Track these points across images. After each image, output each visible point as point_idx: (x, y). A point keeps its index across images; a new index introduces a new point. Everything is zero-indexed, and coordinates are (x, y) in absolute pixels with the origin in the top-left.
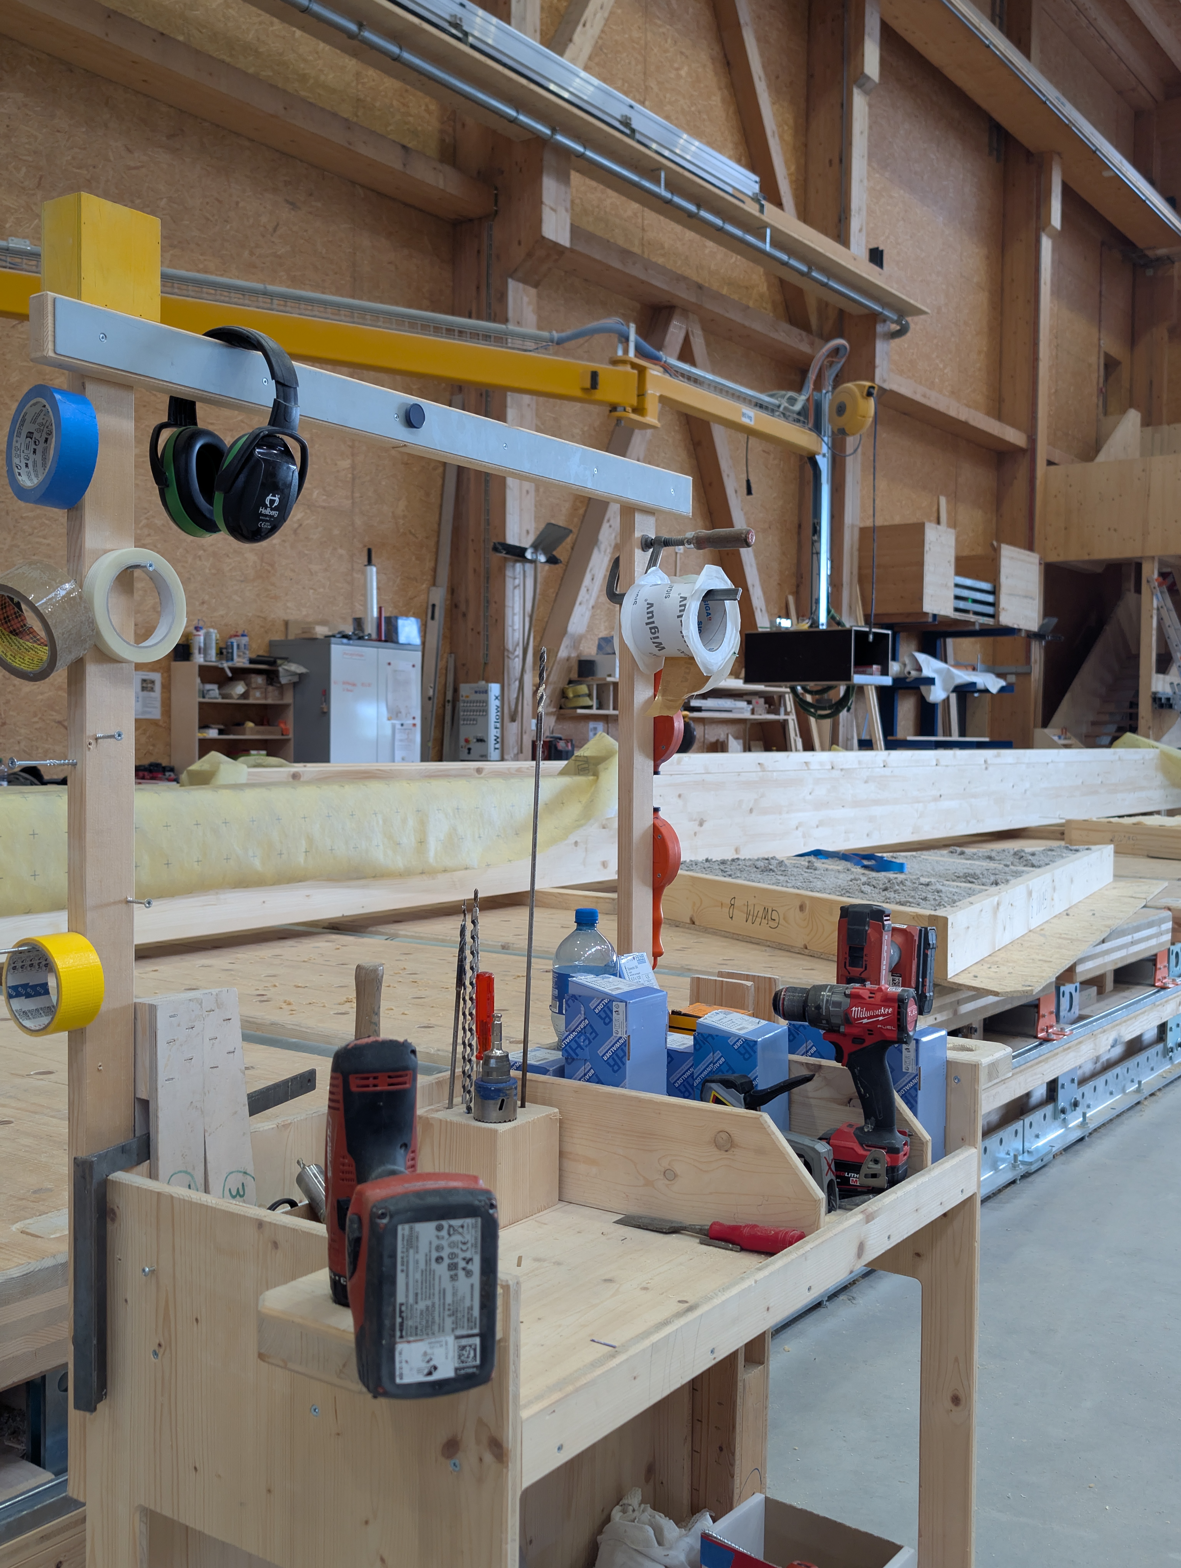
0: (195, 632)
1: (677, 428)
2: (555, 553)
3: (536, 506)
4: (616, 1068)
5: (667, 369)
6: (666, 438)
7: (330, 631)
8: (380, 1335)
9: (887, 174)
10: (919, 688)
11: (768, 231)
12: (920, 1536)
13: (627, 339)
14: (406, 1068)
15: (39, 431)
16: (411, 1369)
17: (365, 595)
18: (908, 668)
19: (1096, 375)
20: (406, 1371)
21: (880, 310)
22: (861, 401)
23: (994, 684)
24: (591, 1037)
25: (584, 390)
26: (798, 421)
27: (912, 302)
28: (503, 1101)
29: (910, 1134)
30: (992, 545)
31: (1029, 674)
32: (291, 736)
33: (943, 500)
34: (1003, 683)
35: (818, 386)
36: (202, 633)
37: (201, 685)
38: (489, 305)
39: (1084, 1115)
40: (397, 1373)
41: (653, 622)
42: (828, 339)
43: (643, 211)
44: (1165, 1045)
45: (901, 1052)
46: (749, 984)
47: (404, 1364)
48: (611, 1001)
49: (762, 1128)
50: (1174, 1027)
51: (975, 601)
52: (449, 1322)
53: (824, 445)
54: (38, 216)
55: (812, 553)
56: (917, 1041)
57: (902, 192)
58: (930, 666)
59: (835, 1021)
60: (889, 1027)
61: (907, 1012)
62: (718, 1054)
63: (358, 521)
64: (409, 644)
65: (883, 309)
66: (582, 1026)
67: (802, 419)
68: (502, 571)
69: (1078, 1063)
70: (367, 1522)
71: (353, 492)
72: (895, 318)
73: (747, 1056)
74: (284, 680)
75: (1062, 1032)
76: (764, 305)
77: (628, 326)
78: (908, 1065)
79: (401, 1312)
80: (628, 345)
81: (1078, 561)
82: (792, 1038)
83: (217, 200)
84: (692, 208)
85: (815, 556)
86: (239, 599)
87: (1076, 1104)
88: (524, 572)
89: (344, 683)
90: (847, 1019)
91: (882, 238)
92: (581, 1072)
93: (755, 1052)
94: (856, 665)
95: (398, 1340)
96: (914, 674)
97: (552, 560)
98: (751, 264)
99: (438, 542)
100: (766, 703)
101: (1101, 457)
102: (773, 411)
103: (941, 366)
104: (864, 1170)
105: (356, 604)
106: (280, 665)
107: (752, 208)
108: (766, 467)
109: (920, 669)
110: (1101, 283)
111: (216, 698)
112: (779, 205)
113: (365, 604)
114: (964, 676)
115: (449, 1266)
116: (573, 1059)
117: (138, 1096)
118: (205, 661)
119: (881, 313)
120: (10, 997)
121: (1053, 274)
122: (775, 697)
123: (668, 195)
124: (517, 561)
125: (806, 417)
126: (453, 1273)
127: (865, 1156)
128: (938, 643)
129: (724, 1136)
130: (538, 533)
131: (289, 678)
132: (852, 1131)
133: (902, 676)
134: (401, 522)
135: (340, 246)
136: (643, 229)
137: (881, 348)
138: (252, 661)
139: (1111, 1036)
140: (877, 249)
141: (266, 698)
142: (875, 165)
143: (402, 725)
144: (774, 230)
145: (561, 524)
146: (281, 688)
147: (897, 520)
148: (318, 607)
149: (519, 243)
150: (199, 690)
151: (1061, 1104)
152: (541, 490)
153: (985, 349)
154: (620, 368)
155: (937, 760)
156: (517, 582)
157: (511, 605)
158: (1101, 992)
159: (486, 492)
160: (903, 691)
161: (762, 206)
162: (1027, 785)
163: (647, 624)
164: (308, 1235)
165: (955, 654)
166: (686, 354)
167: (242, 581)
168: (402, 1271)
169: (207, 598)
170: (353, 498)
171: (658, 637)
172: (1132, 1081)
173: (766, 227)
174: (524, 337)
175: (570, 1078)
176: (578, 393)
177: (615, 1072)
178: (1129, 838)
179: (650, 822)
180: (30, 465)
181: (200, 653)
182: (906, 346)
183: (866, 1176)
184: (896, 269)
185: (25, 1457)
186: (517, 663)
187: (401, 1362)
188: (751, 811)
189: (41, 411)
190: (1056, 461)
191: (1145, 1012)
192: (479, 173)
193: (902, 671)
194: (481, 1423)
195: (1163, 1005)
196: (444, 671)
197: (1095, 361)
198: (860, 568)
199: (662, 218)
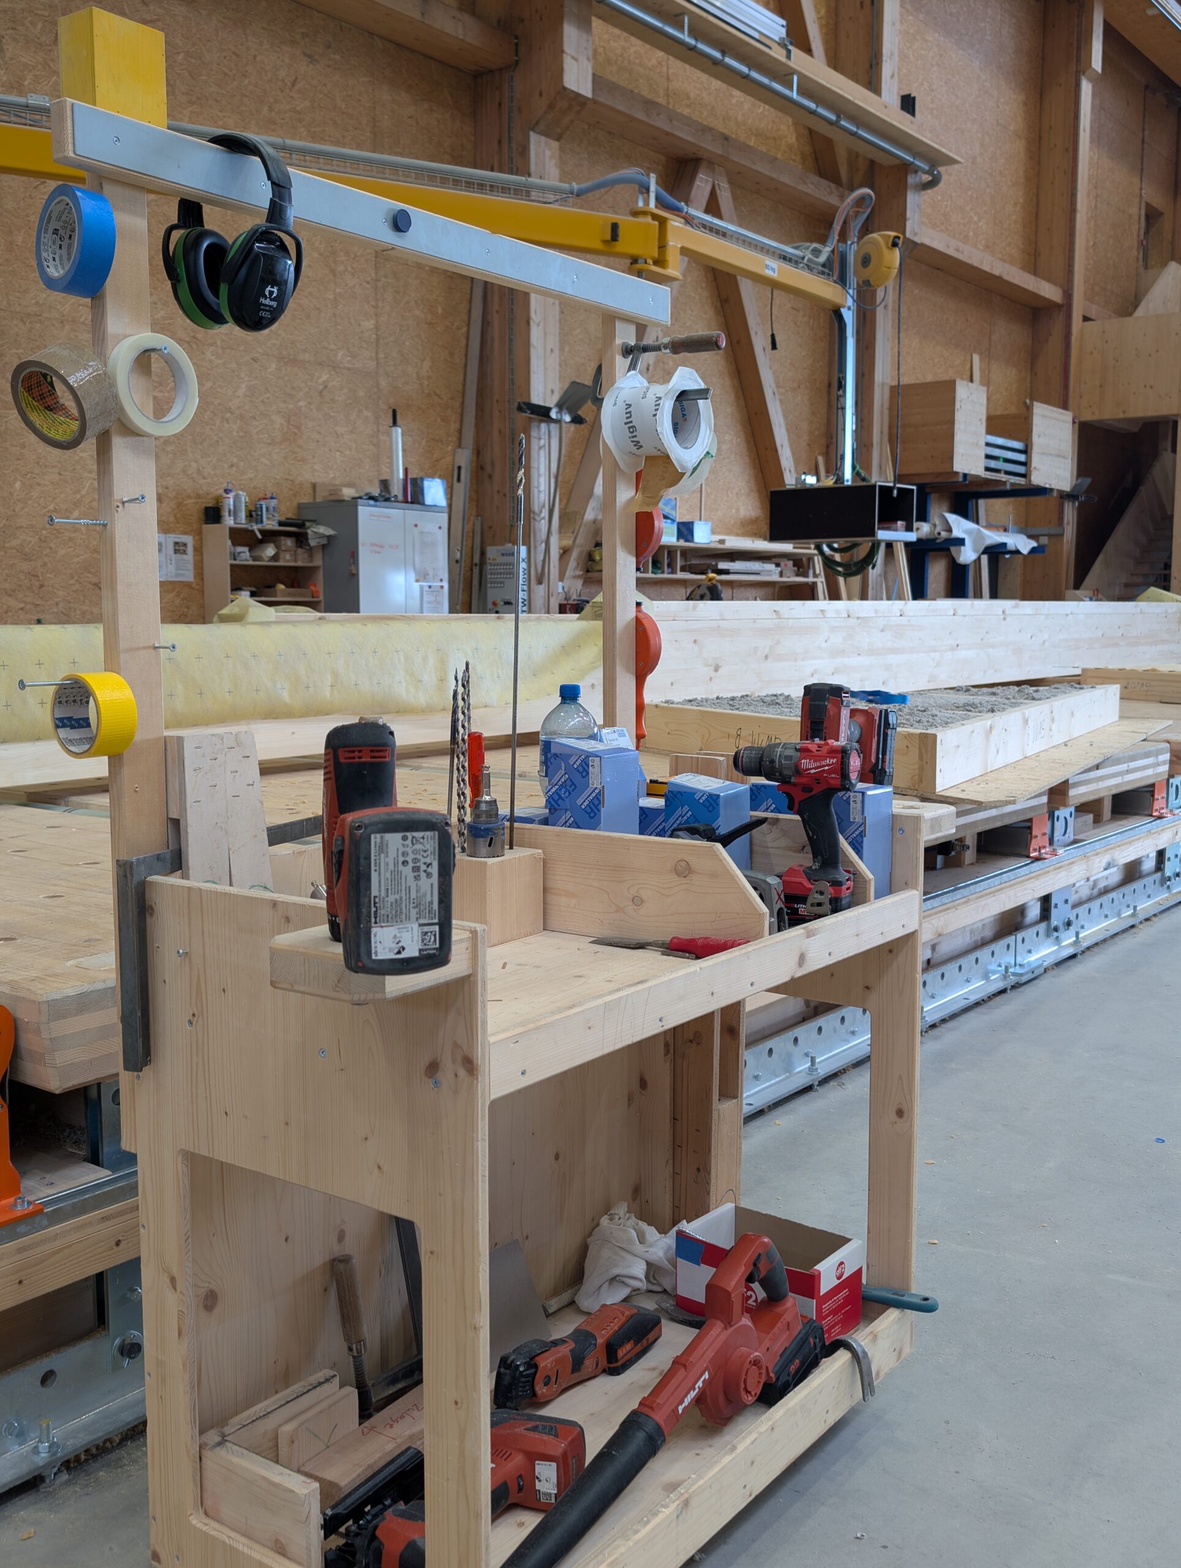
0: (225, 495)
1: (704, 285)
2: (580, 413)
3: (560, 365)
4: (592, 815)
5: (689, 220)
6: (693, 295)
7: (357, 492)
8: (358, 919)
9: (921, 16)
10: (949, 550)
11: (795, 78)
12: (869, 1232)
13: (648, 190)
14: (385, 745)
15: (64, 228)
16: (384, 949)
17: (391, 456)
18: (938, 529)
19: (1137, 227)
20: (379, 950)
21: (912, 160)
22: (886, 251)
23: (1024, 544)
24: (571, 790)
25: (605, 242)
26: (823, 273)
27: (944, 150)
28: (492, 839)
29: (855, 874)
30: (1025, 403)
31: (1062, 535)
32: (321, 598)
33: (976, 358)
34: (1034, 544)
35: (843, 237)
36: (231, 495)
37: (232, 548)
38: (511, 159)
39: (1077, 934)
40: (373, 951)
41: (631, 422)
42: (852, 189)
43: (668, 59)
44: (1163, 875)
45: (849, 804)
46: (721, 759)
47: (378, 944)
48: (587, 757)
49: (716, 855)
50: (1172, 858)
51: (1006, 460)
52: (414, 913)
53: (848, 296)
54: (56, 73)
55: (838, 409)
56: (863, 794)
57: (937, 35)
58: (960, 526)
59: (786, 772)
60: (833, 776)
61: (849, 762)
62: (686, 808)
63: (383, 383)
64: (435, 506)
65: (914, 158)
66: (563, 780)
67: (826, 271)
68: (527, 431)
69: (1071, 882)
70: (366, 1139)
71: (377, 353)
72: (927, 168)
73: (711, 808)
74: (312, 543)
75: (1054, 853)
76: (793, 157)
77: (648, 176)
78: (855, 816)
79: (375, 903)
80: (649, 196)
81: (1114, 420)
82: (754, 797)
83: (234, 53)
84: (717, 55)
85: (840, 411)
86: (267, 462)
87: (1069, 924)
88: (549, 432)
89: (372, 545)
90: (798, 771)
91: (916, 85)
92: (562, 820)
93: (718, 805)
94: (879, 522)
95: (373, 925)
96: (944, 534)
97: (577, 420)
98: (780, 114)
99: (463, 403)
100: (794, 565)
101: (1140, 312)
102: (796, 262)
103: (975, 219)
104: (810, 901)
105: (383, 467)
106: (309, 528)
107: (778, 54)
108: (795, 324)
109: (950, 530)
110: (1144, 130)
111: (247, 560)
112: (808, 51)
113: (391, 466)
114: (994, 537)
115: (413, 868)
116: (556, 810)
117: (170, 816)
118: (236, 523)
119: (913, 163)
120: (57, 727)
121: (1093, 121)
122: (804, 559)
123: (692, 42)
124: (541, 421)
125: (831, 269)
126: (416, 874)
127: (810, 889)
128: (970, 503)
129: (683, 864)
130: (562, 393)
131: (318, 540)
132: (801, 869)
133: (932, 537)
134: (426, 383)
135: (359, 100)
136: (668, 79)
137: (912, 199)
138: (281, 524)
139: (1105, 859)
140: (909, 95)
141: (296, 561)
142: (909, 7)
143: (430, 587)
144: (802, 77)
145: (586, 383)
146: (311, 551)
147: (930, 378)
148: (345, 470)
149: (541, 95)
150: (230, 553)
151: (1054, 922)
152: (566, 349)
153: (1021, 200)
154: (641, 219)
155: (955, 610)
156: (542, 442)
157: (536, 466)
158: (1097, 820)
159: (510, 350)
160: (934, 553)
161: (789, 52)
162: (1046, 637)
163: (626, 423)
164: (313, 908)
165: (987, 515)
166: (712, 207)
167: (269, 444)
168: (376, 870)
169: (235, 461)
170: (377, 359)
171: (635, 436)
172: (1128, 906)
173: (792, 74)
174: (543, 189)
175: (554, 825)
176: (598, 245)
177: (591, 818)
178: (1143, 685)
179: (634, 615)
180: (57, 259)
181: (230, 515)
182: (939, 198)
183: (812, 905)
184: (930, 117)
185: (86, 1160)
186: (543, 525)
187: (376, 942)
188: (766, 657)
189: (65, 209)
190: (1093, 318)
191: (1140, 838)
192: (499, 21)
193: (932, 532)
194: (456, 1045)
195: (1159, 833)
196: (471, 535)
197: (1136, 212)
198: (890, 427)
199: (687, 67)
